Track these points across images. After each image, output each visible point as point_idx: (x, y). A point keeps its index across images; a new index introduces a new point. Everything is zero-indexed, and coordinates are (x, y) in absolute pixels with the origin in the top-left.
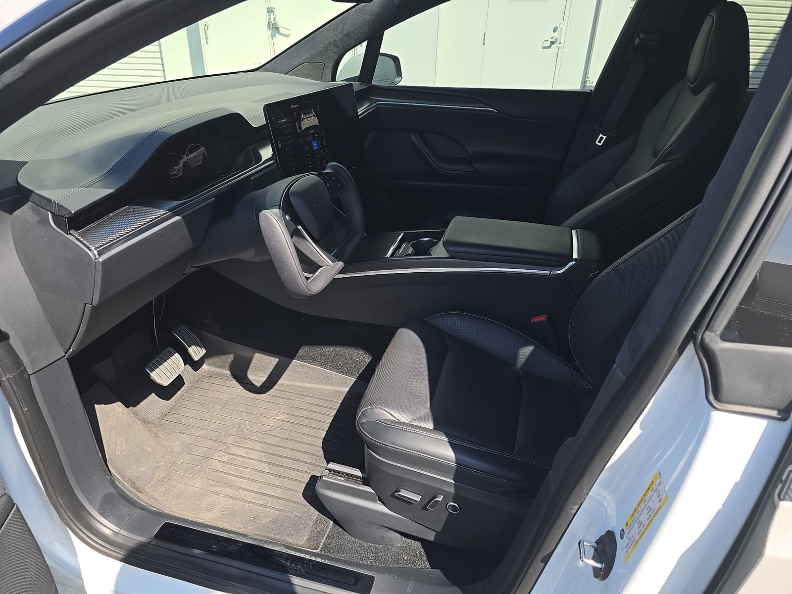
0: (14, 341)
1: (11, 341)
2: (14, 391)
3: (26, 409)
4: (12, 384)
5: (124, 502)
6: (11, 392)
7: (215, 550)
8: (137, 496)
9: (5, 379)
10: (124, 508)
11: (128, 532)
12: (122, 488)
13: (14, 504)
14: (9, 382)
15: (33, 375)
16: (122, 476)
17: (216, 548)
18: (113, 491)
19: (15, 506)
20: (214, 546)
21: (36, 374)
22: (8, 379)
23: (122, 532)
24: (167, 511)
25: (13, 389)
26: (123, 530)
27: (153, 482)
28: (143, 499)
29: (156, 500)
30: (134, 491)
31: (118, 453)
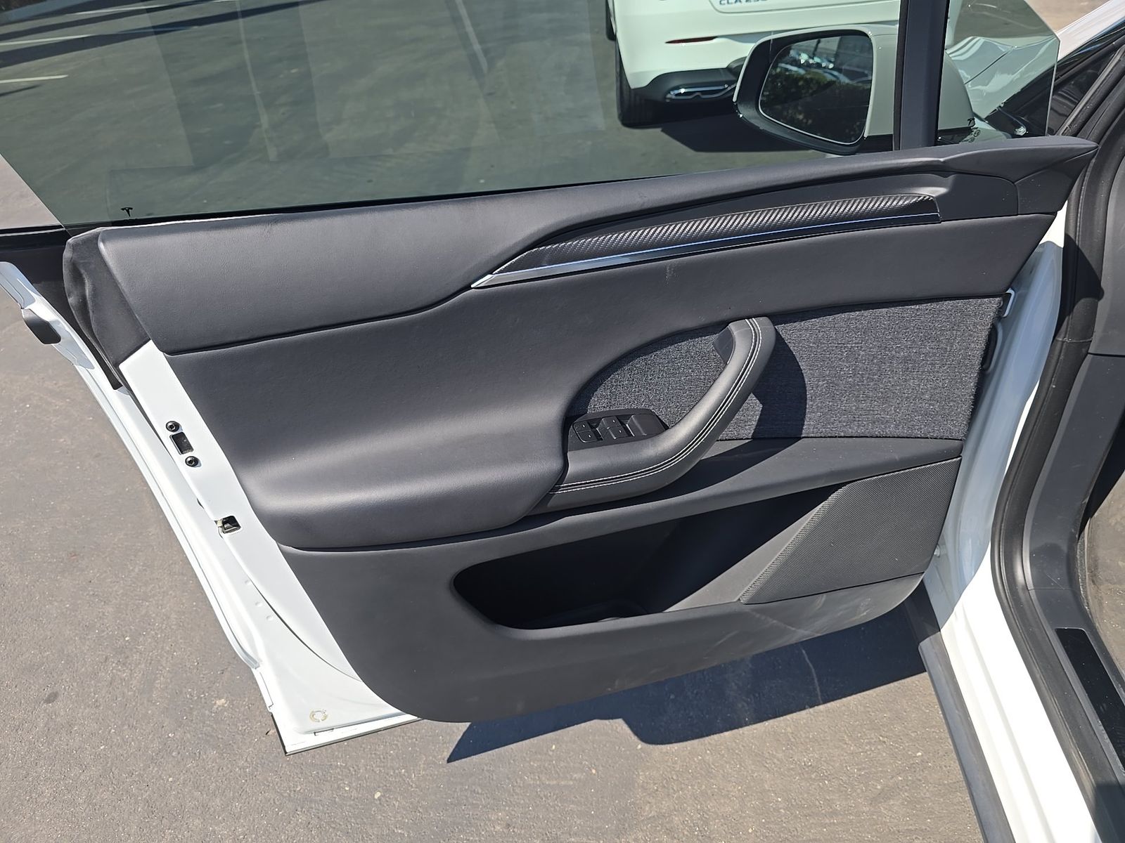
0: (1103, 306)
1: (1100, 303)
2: (1059, 358)
3: (1054, 386)
4: (1063, 351)
5: (1064, 570)
6: (1055, 358)
7: (1102, 710)
8: (1084, 580)
9: (1060, 339)
10: (1057, 575)
11: (1038, 598)
12: (1078, 557)
13: (960, 456)
14: (1062, 345)
15: (1092, 356)
16: (1091, 549)
17: (1106, 709)
18: (1065, 548)
19: (959, 458)
20: (1104, 705)
21: (1096, 356)
22: (1063, 342)
23: (1033, 593)
24: (1097, 625)
25: (1059, 356)
26: (1036, 592)
27: (1118, 586)
28: (1088, 591)
29: (1101, 604)
30: (1087, 573)
31: (1113, 521)
